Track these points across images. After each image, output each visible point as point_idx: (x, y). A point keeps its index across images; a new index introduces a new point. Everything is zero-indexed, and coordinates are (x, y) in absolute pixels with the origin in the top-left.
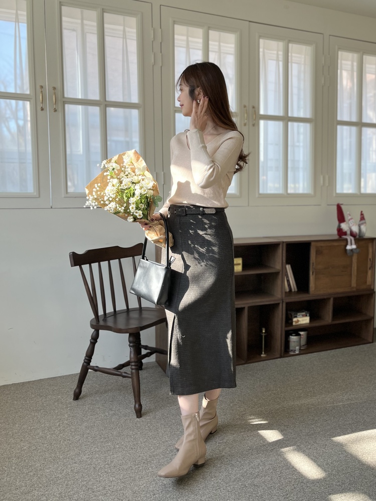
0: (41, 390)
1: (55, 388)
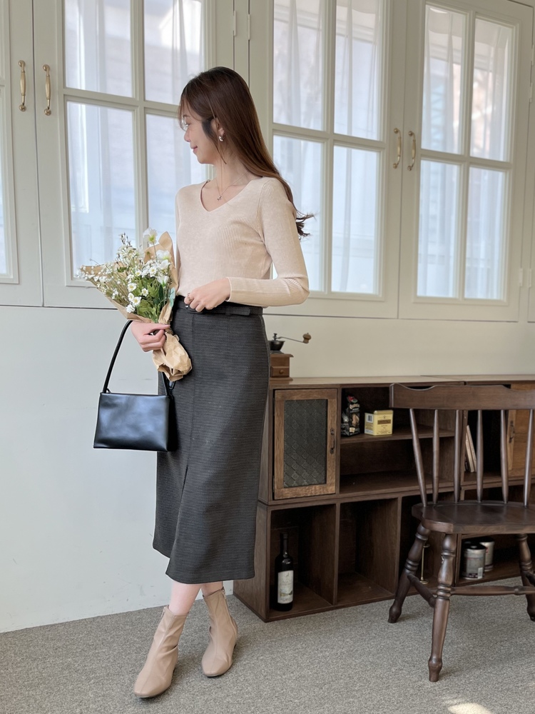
0: (32, 648)
1: (59, 644)
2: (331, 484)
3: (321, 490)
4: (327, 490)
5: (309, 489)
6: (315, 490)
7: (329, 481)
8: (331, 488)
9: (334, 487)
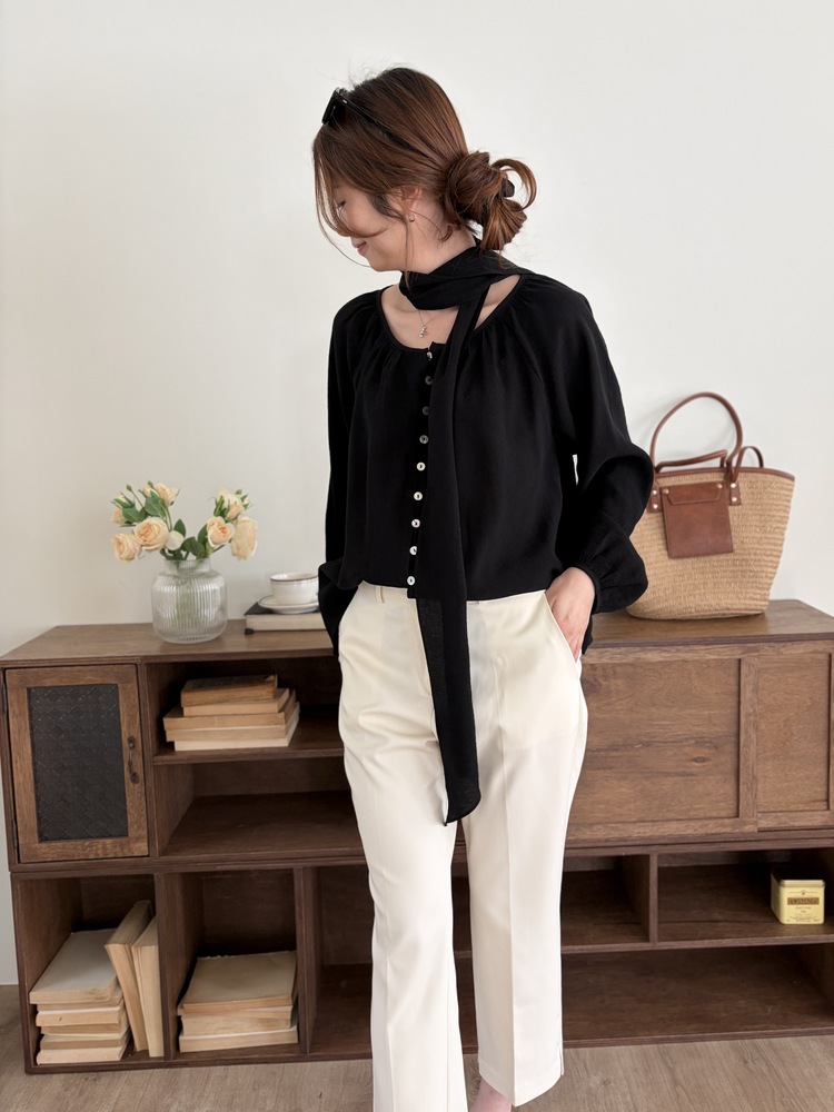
2: (138, 839)
3: (118, 849)
4: (130, 850)
5: (90, 846)
6: (104, 848)
7: (132, 832)
8: (138, 845)
9: (146, 844)
